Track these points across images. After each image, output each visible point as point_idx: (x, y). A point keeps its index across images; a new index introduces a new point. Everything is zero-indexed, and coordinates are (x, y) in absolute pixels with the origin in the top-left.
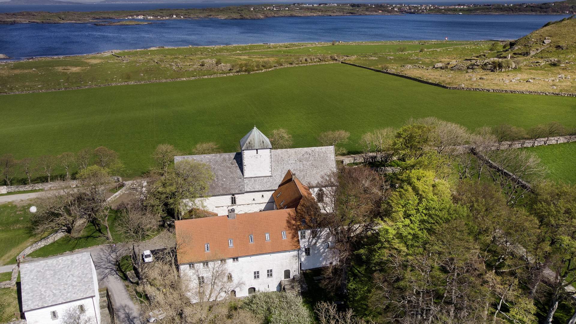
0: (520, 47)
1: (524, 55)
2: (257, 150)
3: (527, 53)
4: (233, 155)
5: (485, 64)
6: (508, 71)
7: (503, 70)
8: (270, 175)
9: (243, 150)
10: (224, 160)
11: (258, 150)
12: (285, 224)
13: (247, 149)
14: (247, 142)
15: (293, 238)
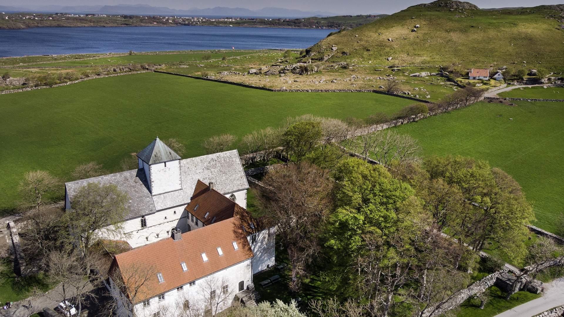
0: (315, 53)
1: (319, 60)
2: (165, 163)
3: (322, 58)
4: (134, 172)
5: (294, 69)
6: (313, 74)
7: (309, 73)
8: (180, 188)
9: (151, 165)
10: (126, 179)
11: (167, 163)
12: (233, 235)
13: (155, 163)
14: (153, 155)
15: (244, 248)
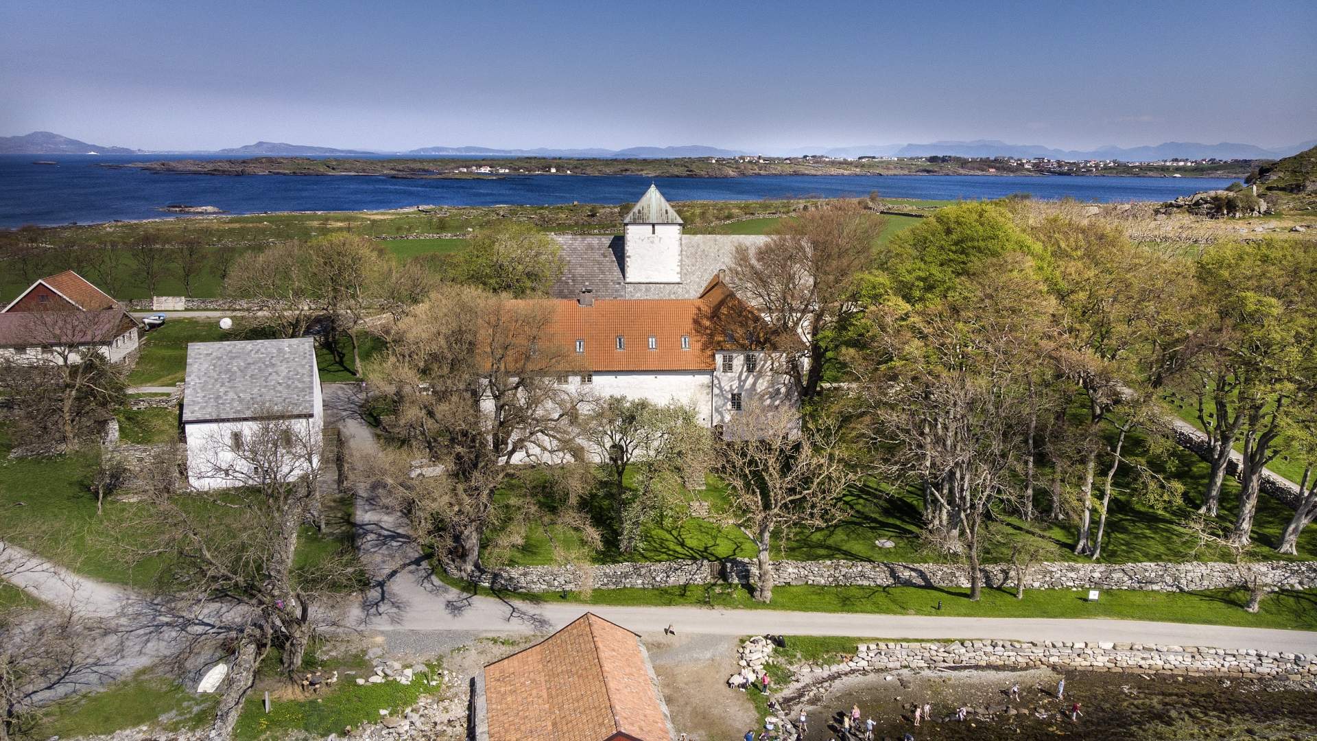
0: (1281, 174)
1: (1291, 191)
2: (653, 225)
3: (1298, 186)
4: (607, 241)
5: (1197, 204)
6: (1251, 217)
7: (1237, 215)
8: (678, 280)
9: (626, 224)
10: (590, 247)
11: (656, 227)
12: (689, 325)
13: (634, 223)
14: (636, 210)
15: (703, 350)
